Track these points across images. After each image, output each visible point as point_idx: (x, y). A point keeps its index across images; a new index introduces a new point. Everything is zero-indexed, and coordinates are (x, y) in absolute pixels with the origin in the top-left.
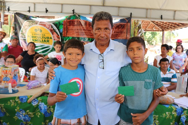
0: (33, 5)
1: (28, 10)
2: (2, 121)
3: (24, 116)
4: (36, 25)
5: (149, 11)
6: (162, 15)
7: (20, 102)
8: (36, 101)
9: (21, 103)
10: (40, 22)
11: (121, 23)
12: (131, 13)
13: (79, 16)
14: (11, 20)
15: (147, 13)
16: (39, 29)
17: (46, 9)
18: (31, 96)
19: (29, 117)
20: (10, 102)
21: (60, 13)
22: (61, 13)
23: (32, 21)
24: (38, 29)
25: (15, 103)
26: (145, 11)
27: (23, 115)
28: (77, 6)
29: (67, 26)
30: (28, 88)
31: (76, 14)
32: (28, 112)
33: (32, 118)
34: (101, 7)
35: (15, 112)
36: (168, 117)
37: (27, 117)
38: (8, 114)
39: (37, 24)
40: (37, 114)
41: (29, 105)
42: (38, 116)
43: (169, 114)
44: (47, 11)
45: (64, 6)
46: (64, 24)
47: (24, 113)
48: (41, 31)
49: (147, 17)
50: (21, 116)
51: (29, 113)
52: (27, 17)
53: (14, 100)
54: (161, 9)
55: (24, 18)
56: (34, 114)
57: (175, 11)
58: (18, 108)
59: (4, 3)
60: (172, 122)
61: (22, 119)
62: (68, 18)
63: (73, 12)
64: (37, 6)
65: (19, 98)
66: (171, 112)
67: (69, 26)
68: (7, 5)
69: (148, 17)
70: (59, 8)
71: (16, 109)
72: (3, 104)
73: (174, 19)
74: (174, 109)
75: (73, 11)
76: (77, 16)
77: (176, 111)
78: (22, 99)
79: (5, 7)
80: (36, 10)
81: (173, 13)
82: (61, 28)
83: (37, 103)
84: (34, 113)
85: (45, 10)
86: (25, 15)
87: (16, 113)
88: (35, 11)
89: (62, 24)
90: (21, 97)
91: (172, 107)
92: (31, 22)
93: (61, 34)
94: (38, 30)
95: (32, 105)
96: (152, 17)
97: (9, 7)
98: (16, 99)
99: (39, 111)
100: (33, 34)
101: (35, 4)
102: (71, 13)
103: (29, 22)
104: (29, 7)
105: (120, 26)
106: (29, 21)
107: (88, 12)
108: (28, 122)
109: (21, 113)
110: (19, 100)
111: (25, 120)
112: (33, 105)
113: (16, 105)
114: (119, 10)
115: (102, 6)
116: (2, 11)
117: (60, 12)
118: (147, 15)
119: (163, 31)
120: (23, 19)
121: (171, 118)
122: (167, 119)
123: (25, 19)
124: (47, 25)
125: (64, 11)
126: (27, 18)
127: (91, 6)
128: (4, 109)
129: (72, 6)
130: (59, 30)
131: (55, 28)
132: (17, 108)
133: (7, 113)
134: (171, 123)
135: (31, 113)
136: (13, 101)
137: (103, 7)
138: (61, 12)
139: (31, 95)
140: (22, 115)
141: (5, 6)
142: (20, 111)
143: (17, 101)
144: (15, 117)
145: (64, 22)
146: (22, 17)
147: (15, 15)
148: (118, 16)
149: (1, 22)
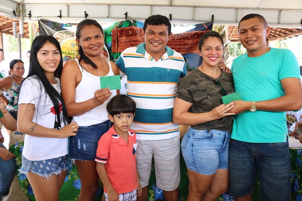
0: (66, 7)
1: (59, 15)
5: (240, 11)
11: (197, 32)
12: (213, 15)
13: (135, 21)
14: (33, 31)
15: (237, 14)
17: (85, 12)
21: (106, 18)
22: (108, 19)
23: (66, 32)
26: (233, 11)
28: (131, 6)
29: (117, 38)
31: (131, 19)
34: (168, 8)
44: (87, 15)
45: (112, 8)
46: (113, 35)
49: (237, 21)
52: (58, 25)
54: (257, 8)
55: (54, 27)
57: (280, 11)
59: (23, 6)
62: (118, 25)
63: (125, 16)
64: (72, 8)
67: (120, 36)
68: (28, 8)
70: (104, 11)
73: (279, 23)
75: (126, 14)
76: (132, 22)
79: (25, 11)
80: (71, 15)
81: (277, 13)
82: (109, 41)
85: (84, 16)
86: (54, 23)
88: (68, 16)
89: (110, 35)
92: (65, 34)
93: (109, 49)
94: (76, 45)
97: (30, 12)
100: (69, 50)
101: (68, 6)
102: (123, 18)
104: (60, 11)
105: (196, 36)
114: (194, 12)
115: (168, 6)
116: (21, 17)
120: (53, 29)
123: (56, 29)
125: (112, 15)
127: (152, 6)
129: (124, 7)
137: (170, 7)
138: (108, 17)
141: (24, 11)
145: (113, 31)
146: (50, 27)
147: (39, 23)
148: (193, 20)
149: (20, 35)
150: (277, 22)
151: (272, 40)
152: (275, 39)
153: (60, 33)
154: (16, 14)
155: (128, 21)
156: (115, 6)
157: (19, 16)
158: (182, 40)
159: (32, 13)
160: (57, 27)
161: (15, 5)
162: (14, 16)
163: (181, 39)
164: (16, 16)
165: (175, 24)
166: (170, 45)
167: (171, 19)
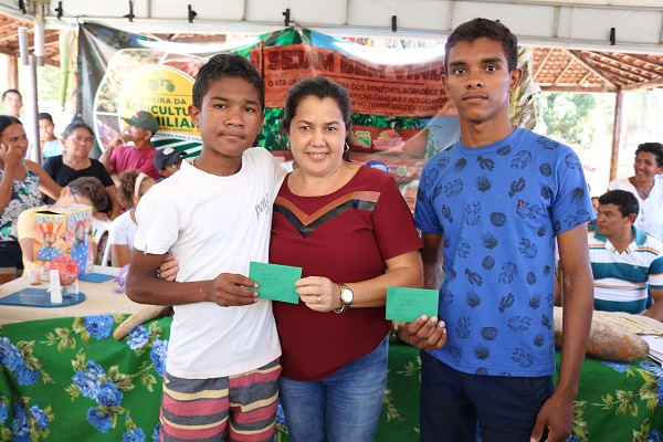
1: (128, 13)
2: (27, 400)
3: (101, 387)
4: (154, 67)
5: (564, 12)
6: (613, 30)
7: (88, 335)
8: (143, 333)
9: (92, 340)
10: (170, 56)
13: (307, 32)
14: (68, 50)
15: (556, 20)
16: (162, 81)
17: (190, 7)
18: (127, 316)
19: (119, 390)
20: (56, 335)
21: (239, 21)
22: (244, 24)
23: (139, 52)
24: (159, 82)
25: (70, 338)
26: (549, 11)
27: (99, 383)
29: (263, 70)
30: (117, 286)
31: (298, 25)
32: (114, 374)
33: (127, 394)
35: (71, 372)
36: (622, 409)
37: (109, 390)
38: (47, 378)
39: (156, 61)
40: (144, 380)
41: (118, 348)
42: (150, 388)
43: (626, 397)
44: (192, 15)
47: (101, 376)
48: (171, 88)
49: (555, 37)
50: (91, 384)
51: (117, 377)
52: (124, 38)
53: (66, 330)
54: (609, 7)
55: (113, 40)
56: (134, 381)
58: (83, 358)
60: (639, 430)
61: (95, 397)
62: (265, 39)
63: (284, 17)
65: (83, 321)
66: (636, 392)
67: (271, 68)
69: (559, 35)
70: (234, 5)
71: (76, 359)
72: (32, 343)
74: (649, 380)
75: (287, 14)
76: (301, 33)
77: (654, 387)
78: (95, 325)
79: (49, 3)
80: (155, 12)
81: (657, 18)
83: (146, 341)
84: (134, 376)
85: (186, 14)
86: (116, 32)
87: (74, 374)
88: (150, 17)
90: (90, 318)
91: (640, 371)
92: (138, 57)
94: (162, 85)
95: (129, 347)
96: (574, 36)
97: (60, 3)
98: (74, 326)
99: (152, 371)
100: (143, 100)
102: (278, 24)
104: (131, 4)
106: (129, 52)
107: (339, 17)
108: (113, 408)
109: (90, 375)
110: (83, 329)
111: (103, 399)
112: (133, 347)
113: (73, 347)
114: (452, 11)
116: (39, 16)
117: (241, 17)
118: (556, 27)
119: (618, 89)
120: (110, 44)
121: (635, 414)
122: (621, 415)
123: (117, 45)
124: (191, 66)
125: (253, 16)
126: (122, 41)
128: (35, 360)
132: (77, 356)
133: (46, 375)
134: (635, 433)
135: (123, 376)
136: (64, 333)
138: (244, 20)
139: (126, 312)
140: (94, 381)
142: (88, 367)
143: (78, 331)
144: (72, 390)
145: (254, 53)
146: (104, 39)
147: (81, 30)
149: (35, 59)
150: (657, 40)
151: (630, 88)
152: (638, 87)
153: (125, 53)
154: (27, 8)
155: (292, 30)
157: (34, 13)
158: (421, 80)
159: (64, 7)
160: (120, 41)
162: (20, 13)
163: (417, 77)
164: (24, 12)
165: (406, 39)
166: (391, 90)
167: (394, 28)
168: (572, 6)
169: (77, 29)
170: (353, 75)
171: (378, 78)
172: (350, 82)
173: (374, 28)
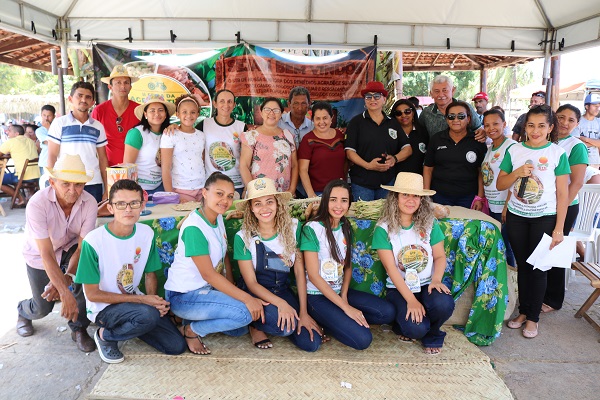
0: (139, 23)
1: (128, 36)
4: (151, 75)
5: (417, 29)
6: (448, 39)
7: (161, 228)
9: (164, 231)
10: (160, 67)
11: (353, 61)
12: (376, 36)
13: (252, 47)
15: (413, 34)
16: (158, 83)
17: (171, 32)
18: (182, 217)
21: (206, 41)
22: (209, 43)
24: (155, 84)
26: (408, 29)
27: (169, 254)
28: (245, 23)
29: (224, 73)
31: (246, 42)
34: (304, 24)
39: (152, 71)
44: (173, 37)
45: (215, 24)
46: (218, 69)
47: (169, 250)
48: (164, 87)
49: (413, 45)
50: (164, 255)
52: (126, 52)
54: (445, 25)
55: (119, 56)
57: (479, 28)
58: (160, 241)
59: (66, 21)
62: (225, 52)
63: (236, 37)
64: (149, 26)
65: (158, 221)
67: (230, 70)
68: (74, 26)
69: (415, 44)
70: (202, 30)
73: (478, 47)
74: (449, 227)
75: (238, 35)
76: (248, 47)
77: (451, 230)
78: (165, 223)
79: (70, 31)
80: (147, 36)
81: (474, 31)
82: (212, 77)
85: (169, 36)
86: (120, 51)
88: (143, 39)
89: (214, 69)
90: (162, 219)
91: (445, 223)
92: (139, 68)
93: (212, 91)
94: (158, 86)
96: (425, 44)
97: (78, 31)
98: (153, 224)
100: (144, 95)
101: (143, 21)
102: (232, 42)
103: (132, 68)
104: (130, 30)
105: (350, 68)
106: (132, 65)
107: (273, 36)
109: (163, 250)
110: (159, 225)
114: (346, 30)
115: (306, 21)
116: (64, 41)
117: (207, 38)
118: (413, 39)
119: (482, 67)
120: (117, 59)
123: (122, 59)
124: (177, 73)
125: (216, 37)
126: (126, 56)
127: (278, 21)
129: (235, 23)
130: (206, 83)
131: (197, 78)
137: (309, 24)
140: (166, 253)
141: (68, 29)
143: (155, 227)
145: (219, 63)
146: (113, 55)
147: (94, 49)
148: (345, 44)
149: (62, 69)
150: (474, 45)
151: (490, 66)
154: (57, 35)
155: (242, 45)
156: (220, 22)
157: (61, 38)
158: (329, 75)
159: (81, 34)
160: (124, 56)
161: (54, 22)
163: (326, 74)
164: (56, 38)
165: (316, 49)
166: (309, 83)
167: (310, 42)
168: (422, 25)
169: (91, 48)
170: (284, 73)
171: (301, 75)
172: (283, 78)
173: (297, 43)
